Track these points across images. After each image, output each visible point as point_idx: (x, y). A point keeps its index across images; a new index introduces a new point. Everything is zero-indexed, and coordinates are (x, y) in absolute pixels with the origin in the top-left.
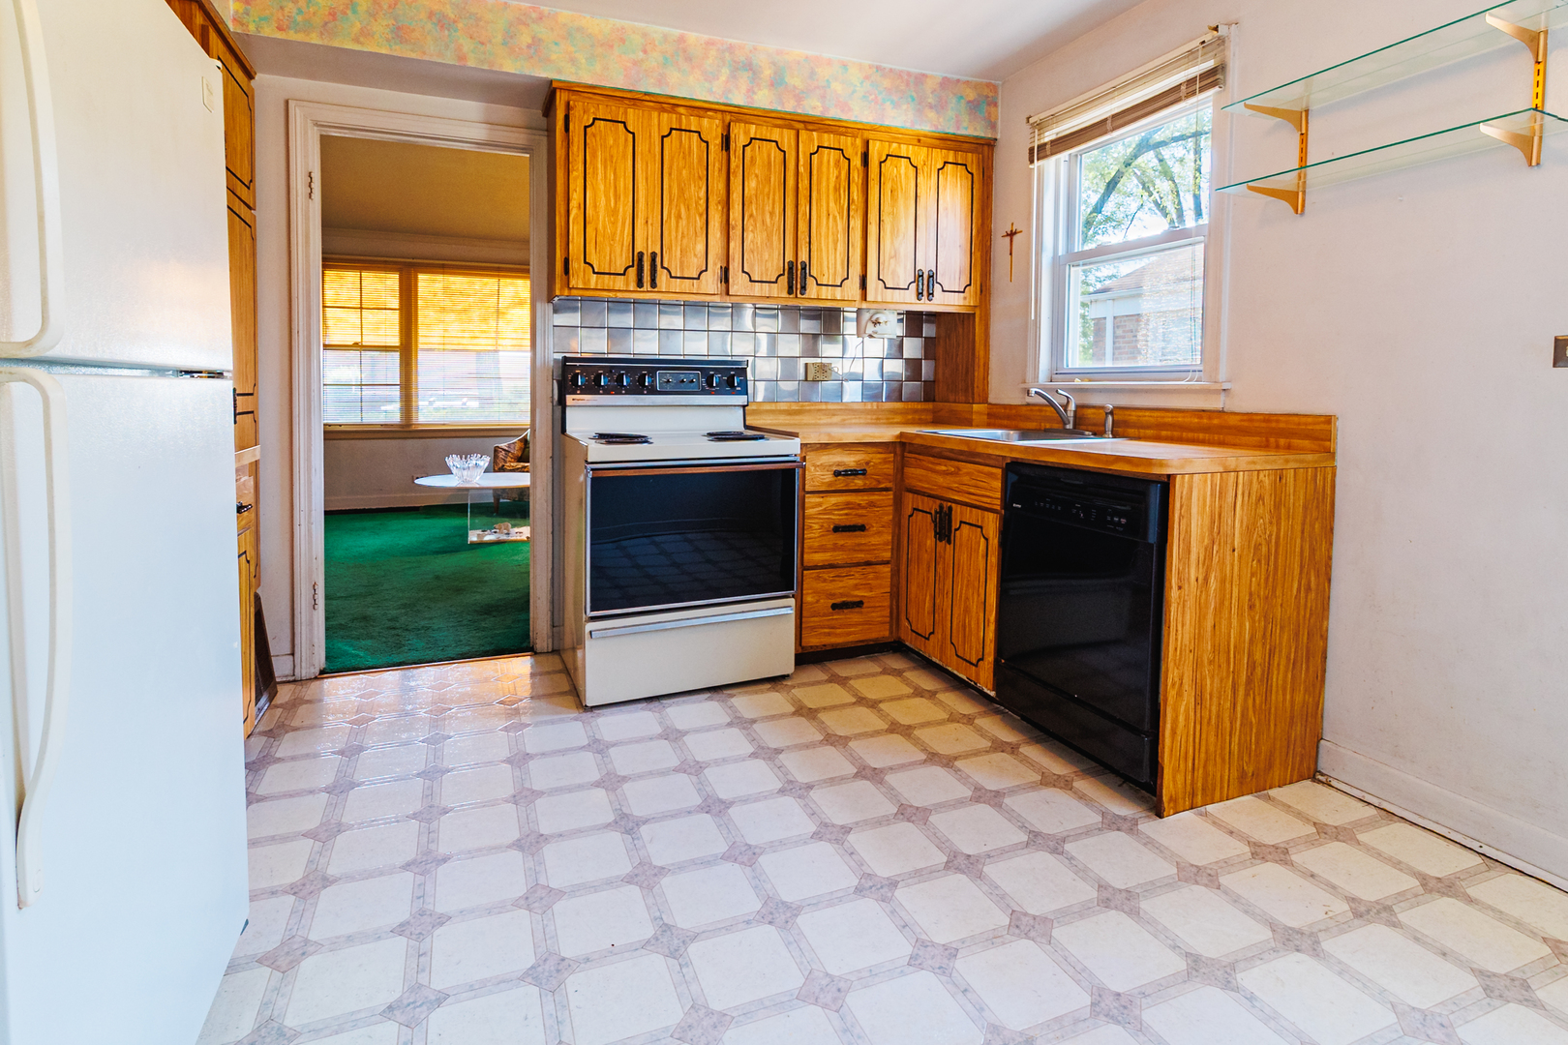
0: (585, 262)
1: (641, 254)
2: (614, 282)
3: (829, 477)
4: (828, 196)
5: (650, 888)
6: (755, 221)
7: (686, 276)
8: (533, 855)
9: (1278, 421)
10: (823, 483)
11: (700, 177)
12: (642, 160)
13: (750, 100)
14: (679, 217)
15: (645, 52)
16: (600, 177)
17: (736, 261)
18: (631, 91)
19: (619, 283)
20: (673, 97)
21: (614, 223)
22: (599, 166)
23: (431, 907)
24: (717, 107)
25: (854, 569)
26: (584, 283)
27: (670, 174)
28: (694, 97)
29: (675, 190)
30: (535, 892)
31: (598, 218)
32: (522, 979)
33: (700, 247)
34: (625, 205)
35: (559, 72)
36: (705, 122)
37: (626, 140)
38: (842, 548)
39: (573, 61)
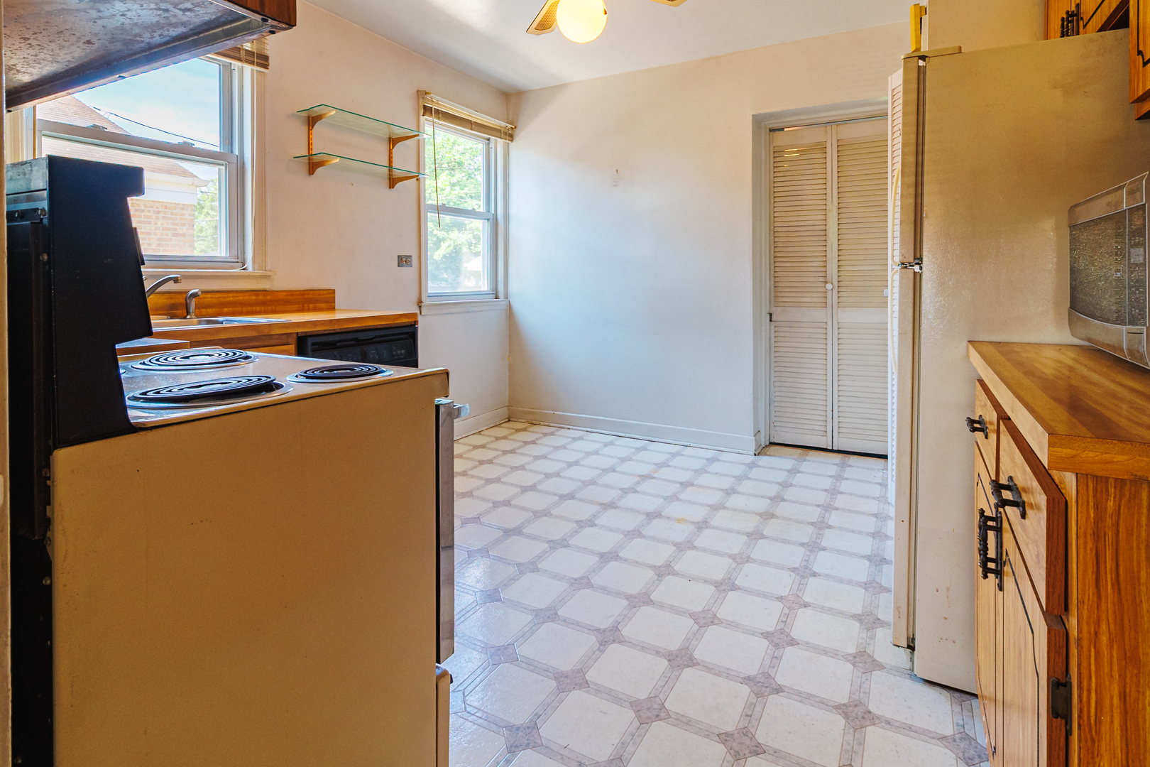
5: (645, 593)
8: (687, 648)
9: (308, 294)
23: (771, 647)
30: (705, 623)
32: (740, 589)
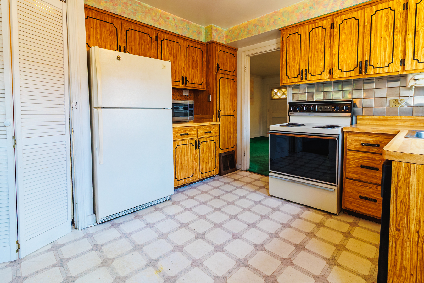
0: (287, 76)
1: (302, 70)
2: (294, 80)
3: (358, 145)
4: (381, 30)
6: (344, 50)
7: (317, 74)
10: (356, 147)
11: (322, 41)
12: (303, 42)
13: (342, 7)
14: (314, 56)
15: (304, 8)
16: (291, 51)
17: (336, 66)
18: (300, 22)
19: (296, 80)
20: (313, 18)
21: (294, 63)
22: (291, 47)
24: (329, 15)
25: (372, 185)
26: (286, 82)
27: (312, 43)
28: (320, 15)
29: (313, 48)
31: (290, 63)
33: (322, 64)
34: (297, 57)
35: (280, 26)
36: (324, 22)
37: (298, 37)
38: (365, 175)
39: (283, 21)
